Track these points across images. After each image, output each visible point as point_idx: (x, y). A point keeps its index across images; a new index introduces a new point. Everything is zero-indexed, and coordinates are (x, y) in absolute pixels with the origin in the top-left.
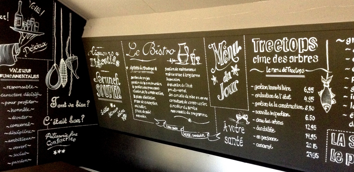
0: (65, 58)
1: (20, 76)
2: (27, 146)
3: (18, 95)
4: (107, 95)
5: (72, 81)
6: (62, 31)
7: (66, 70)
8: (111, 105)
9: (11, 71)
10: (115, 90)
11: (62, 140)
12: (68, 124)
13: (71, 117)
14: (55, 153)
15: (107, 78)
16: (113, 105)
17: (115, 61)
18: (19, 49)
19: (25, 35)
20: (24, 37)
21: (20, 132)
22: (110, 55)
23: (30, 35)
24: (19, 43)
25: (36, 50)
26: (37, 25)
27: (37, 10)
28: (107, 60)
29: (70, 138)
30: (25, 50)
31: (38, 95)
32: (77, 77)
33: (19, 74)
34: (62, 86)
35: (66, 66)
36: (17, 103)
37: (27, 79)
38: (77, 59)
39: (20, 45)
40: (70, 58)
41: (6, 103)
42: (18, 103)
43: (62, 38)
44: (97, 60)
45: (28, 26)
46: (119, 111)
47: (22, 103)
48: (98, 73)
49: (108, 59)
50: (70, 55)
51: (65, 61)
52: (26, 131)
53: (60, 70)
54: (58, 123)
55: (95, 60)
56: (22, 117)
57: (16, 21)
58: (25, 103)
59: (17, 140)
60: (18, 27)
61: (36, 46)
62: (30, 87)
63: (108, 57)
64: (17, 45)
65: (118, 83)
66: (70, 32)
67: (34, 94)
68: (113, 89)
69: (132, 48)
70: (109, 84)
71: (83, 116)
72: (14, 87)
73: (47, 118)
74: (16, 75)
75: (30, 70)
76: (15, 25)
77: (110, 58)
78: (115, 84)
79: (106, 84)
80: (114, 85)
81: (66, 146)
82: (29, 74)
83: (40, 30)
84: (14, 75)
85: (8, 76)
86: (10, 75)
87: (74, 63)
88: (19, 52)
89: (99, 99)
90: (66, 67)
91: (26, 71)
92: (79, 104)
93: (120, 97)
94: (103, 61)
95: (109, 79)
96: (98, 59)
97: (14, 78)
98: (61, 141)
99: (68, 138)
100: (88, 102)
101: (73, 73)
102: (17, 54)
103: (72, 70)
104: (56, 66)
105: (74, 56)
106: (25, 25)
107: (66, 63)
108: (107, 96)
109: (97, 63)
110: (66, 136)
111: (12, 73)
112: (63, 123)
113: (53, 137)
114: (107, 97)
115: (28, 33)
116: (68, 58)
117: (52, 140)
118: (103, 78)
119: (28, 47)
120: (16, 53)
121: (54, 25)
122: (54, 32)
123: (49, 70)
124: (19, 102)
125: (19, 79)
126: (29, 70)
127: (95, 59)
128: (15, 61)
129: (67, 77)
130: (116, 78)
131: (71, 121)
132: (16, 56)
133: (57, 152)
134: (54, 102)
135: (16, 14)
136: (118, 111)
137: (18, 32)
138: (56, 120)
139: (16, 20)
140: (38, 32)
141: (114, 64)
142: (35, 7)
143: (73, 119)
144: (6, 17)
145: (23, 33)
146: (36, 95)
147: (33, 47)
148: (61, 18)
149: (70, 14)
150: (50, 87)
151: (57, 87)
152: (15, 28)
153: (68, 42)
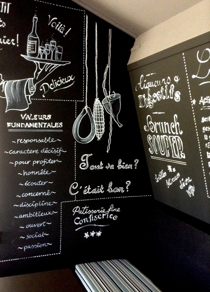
0: (101, 97)
1: (35, 125)
2: (45, 224)
3: (33, 152)
4: (163, 151)
5: (111, 131)
6: (96, 57)
7: (103, 114)
8: (169, 167)
9: (23, 118)
10: (175, 144)
11: (97, 217)
12: (106, 194)
13: (111, 184)
14: (87, 235)
15: (162, 123)
16: (172, 168)
17: (174, 93)
18: (35, 87)
19: (42, 65)
20: (40, 69)
21: (36, 204)
22: (165, 84)
23: (50, 65)
24: (33, 77)
25: (58, 87)
26: (60, 50)
27: (60, 28)
28: (161, 94)
29: (109, 214)
30: (42, 88)
31: (61, 151)
32: (120, 125)
33: (35, 121)
34: (97, 138)
35: (102, 109)
36: (31, 163)
37: (46, 128)
38: (120, 97)
39: (35, 81)
40: (109, 96)
41: (16, 163)
42: (33, 163)
43: (96, 67)
44: (147, 97)
45: (47, 53)
46: (182, 180)
47: (39, 163)
48: (149, 117)
49: (162, 92)
50: (110, 92)
51: (101, 102)
52: (44, 203)
53: (94, 115)
54: (90, 193)
55: (144, 96)
56: (38, 183)
57: (29, 47)
58: (43, 163)
59: (31, 216)
60: (32, 55)
61: (59, 81)
62: (50, 140)
63: (162, 87)
64: (31, 80)
65: (178, 132)
66: (109, 58)
67: (56, 150)
68: (170, 142)
69: (202, 60)
70: (165, 134)
71: (128, 183)
72: (27, 140)
73: (75, 185)
74: (30, 124)
75: (50, 116)
76: (28, 52)
77: (165, 89)
78: (174, 133)
79: (160, 134)
80: (172, 134)
81: (102, 226)
82: (48, 121)
83: (65, 58)
84: (27, 124)
85: (18, 125)
86: (22, 124)
87: (115, 104)
88: (34, 90)
89: (152, 157)
90: (102, 111)
91: (45, 117)
92: (122, 164)
93: (183, 155)
94: (155, 97)
95: (165, 125)
96: (149, 95)
97: (27, 128)
98: (96, 219)
99: (105, 215)
100: (137, 161)
101: (113, 119)
102: (32, 93)
103: (111, 114)
104: (88, 109)
105: (115, 94)
106: (42, 52)
107: (102, 104)
108: (163, 153)
109: (147, 102)
110: (103, 212)
111: (25, 121)
112: (98, 192)
113: (84, 213)
114: (163, 155)
115: (47, 63)
116: (106, 97)
117: (82, 217)
118: (156, 125)
119: (47, 84)
120: (30, 92)
121: (85, 49)
122: (85, 60)
123: (77, 116)
124: (35, 162)
125: (35, 128)
126: (48, 116)
127: (144, 94)
128: (28, 104)
129: (104, 125)
130: (175, 122)
131: (110, 190)
132: (30, 96)
133: (89, 234)
134: (85, 162)
135: (30, 36)
136: (180, 179)
137: (33, 62)
138: (88, 187)
139: (29, 45)
140: (61, 60)
141: (172, 98)
142: (57, 24)
143: (113, 187)
144: (15, 42)
145: (40, 63)
146: (59, 151)
147: (54, 82)
148: (96, 37)
149: (110, 31)
150: (79, 140)
151: (89, 141)
152: (28, 56)
153: (105, 73)
